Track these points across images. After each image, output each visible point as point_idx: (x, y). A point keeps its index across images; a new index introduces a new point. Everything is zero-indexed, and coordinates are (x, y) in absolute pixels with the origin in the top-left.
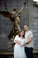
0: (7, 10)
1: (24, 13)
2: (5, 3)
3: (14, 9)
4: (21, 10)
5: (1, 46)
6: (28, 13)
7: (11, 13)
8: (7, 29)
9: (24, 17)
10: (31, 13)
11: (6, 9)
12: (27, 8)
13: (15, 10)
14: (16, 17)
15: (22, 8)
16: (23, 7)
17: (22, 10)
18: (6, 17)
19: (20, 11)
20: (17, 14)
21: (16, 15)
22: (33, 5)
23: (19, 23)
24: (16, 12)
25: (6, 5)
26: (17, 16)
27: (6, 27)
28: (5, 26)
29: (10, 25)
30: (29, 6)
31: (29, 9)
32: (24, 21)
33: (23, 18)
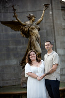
0: (17, 19)
1: (46, 22)
2: (13, 7)
3: (28, 17)
4: (40, 17)
5: (11, 80)
6: (53, 22)
7: (23, 23)
8: (19, 50)
9: (46, 29)
10: (58, 22)
11: (15, 16)
12: (51, 13)
13: (30, 18)
14: (33, 29)
15: (43, 15)
16: (44, 12)
17: (43, 17)
18: (16, 31)
19: (39, 20)
20: (34, 24)
21: (32, 27)
22: (61, 9)
23: (37, 40)
24: (33, 21)
25: (14, 10)
26: (34, 27)
27: (16, 48)
28: (14, 46)
29: (23, 43)
30: (54, 10)
31: (54, 16)
32: (47, 35)
33: (46, 31)
